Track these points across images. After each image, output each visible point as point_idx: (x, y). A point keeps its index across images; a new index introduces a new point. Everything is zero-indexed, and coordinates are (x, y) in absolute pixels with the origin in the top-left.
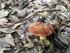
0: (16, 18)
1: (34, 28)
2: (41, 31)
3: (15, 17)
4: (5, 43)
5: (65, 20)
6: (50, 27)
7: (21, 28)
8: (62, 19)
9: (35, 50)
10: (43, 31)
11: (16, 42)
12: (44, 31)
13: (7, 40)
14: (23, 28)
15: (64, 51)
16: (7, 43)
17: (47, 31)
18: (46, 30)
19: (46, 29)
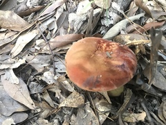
0: (16, 17)
1: (86, 71)
2: (107, 79)
3: (11, 15)
4: (6, 101)
5: (156, 11)
6: (129, 62)
7: (38, 49)
8: (150, 8)
9: (89, 111)
10: (111, 75)
11: (33, 92)
12: (114, 77)
13: (8, 92)
14: (45, 48)
15: (155, 102)
16: (13, 100)
17: (122, 75)
18: (119, 73)
19: (120, 69)
